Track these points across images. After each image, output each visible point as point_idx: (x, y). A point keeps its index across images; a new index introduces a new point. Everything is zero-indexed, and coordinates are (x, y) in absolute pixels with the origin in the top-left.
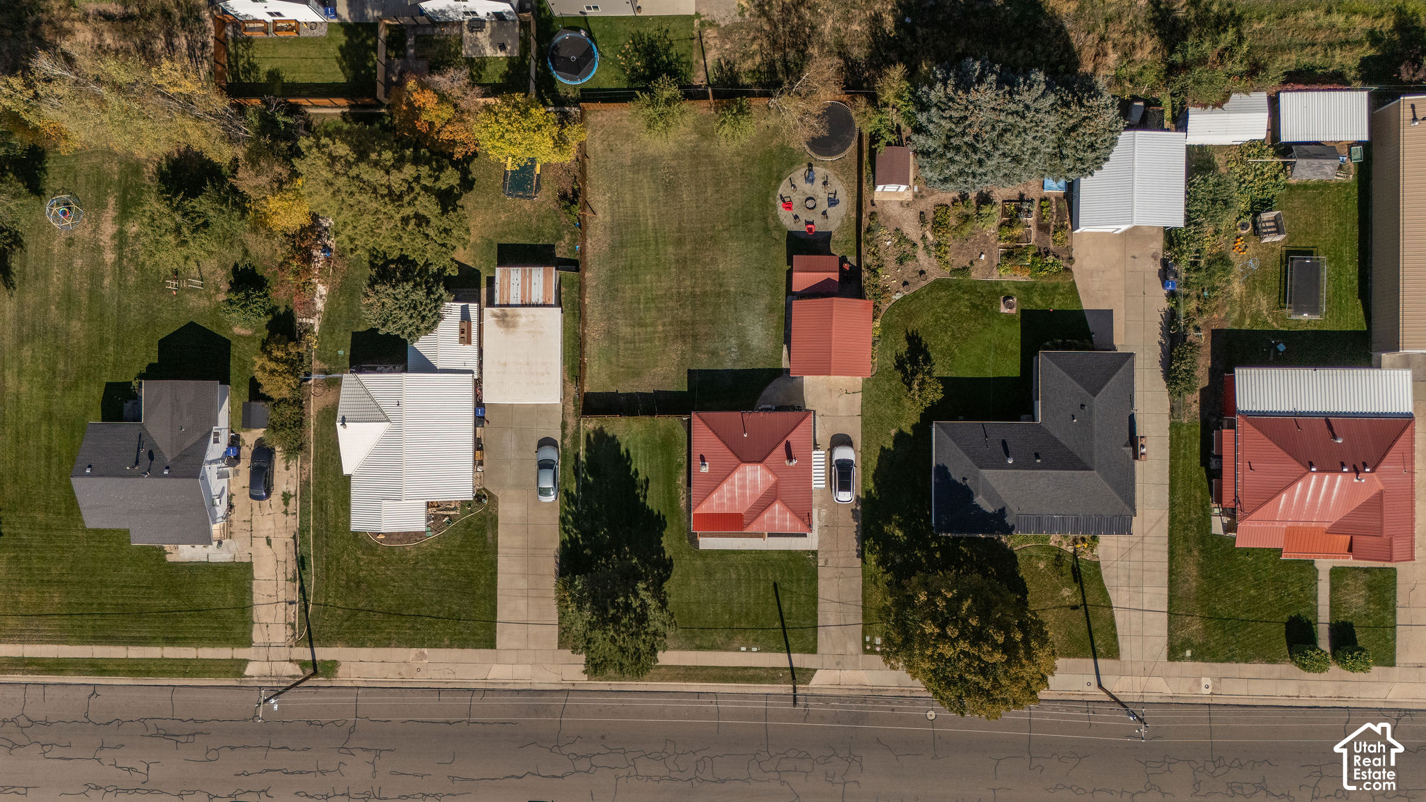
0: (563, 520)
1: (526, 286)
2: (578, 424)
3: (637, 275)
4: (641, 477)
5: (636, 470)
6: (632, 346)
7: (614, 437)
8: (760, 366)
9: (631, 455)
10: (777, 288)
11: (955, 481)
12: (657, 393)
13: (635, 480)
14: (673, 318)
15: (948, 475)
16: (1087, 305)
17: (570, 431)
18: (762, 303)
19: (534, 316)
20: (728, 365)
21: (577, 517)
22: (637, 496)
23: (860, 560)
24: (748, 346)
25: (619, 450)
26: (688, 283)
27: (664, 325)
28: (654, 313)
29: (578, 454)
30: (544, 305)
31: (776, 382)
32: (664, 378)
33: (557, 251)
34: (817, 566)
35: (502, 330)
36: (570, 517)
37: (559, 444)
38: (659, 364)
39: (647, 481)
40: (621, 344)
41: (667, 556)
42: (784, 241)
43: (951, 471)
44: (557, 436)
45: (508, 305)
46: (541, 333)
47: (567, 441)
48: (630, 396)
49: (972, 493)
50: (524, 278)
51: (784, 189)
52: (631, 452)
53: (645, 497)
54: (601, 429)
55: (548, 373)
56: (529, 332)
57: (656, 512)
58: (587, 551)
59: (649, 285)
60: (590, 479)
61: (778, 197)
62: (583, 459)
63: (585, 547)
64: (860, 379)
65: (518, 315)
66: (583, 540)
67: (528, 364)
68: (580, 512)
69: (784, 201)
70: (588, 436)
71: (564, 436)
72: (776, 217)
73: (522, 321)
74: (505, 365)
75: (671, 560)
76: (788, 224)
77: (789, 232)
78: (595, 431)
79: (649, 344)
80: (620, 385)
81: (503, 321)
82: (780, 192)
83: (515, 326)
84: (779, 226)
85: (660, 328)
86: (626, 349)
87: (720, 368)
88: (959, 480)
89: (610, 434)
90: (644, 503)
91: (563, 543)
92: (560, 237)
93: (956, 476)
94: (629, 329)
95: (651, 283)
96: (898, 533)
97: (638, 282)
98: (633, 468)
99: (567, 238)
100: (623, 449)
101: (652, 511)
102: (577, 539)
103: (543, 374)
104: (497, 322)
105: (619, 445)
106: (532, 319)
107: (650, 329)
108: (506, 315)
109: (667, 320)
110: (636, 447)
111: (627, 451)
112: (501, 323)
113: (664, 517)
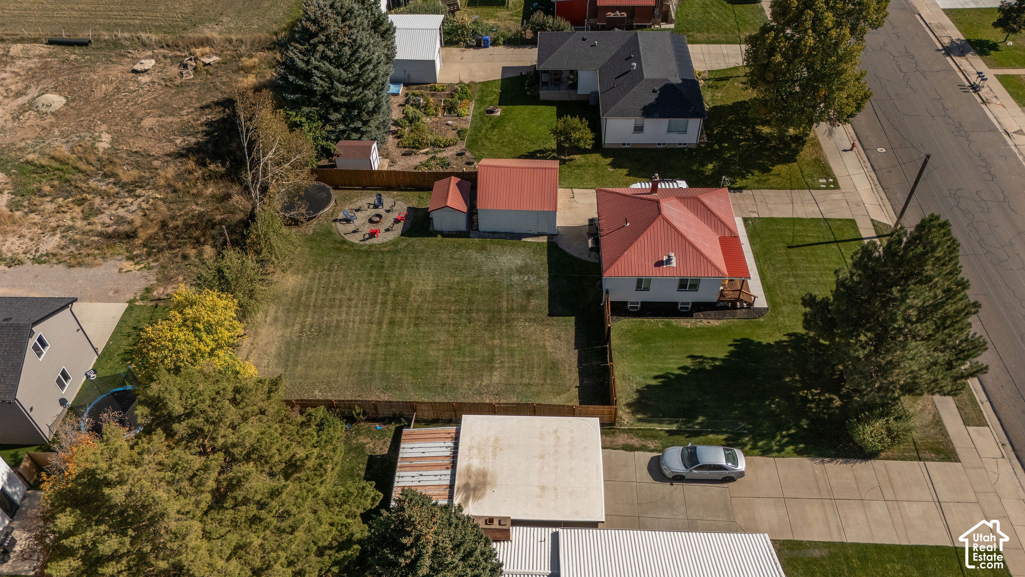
0: (765, 452)
1: (422, 464)
2: (624, 431)
3: (427, 364)
4: (688, 363)
5: (680, 368)
6: (517, 370)
7: (638, 391)
8: (545, 259)
9: (660, 373)
10: (461, 245)
11: (657, 99)
12: (577, 346)
13: (693, 370)
14: (486, 330)
15: (651, 105)
16: (498, 76)
17: (635, 442)
18: (475, 256)
19: (470, 449)
20: (545, 282)
21: (757, 436)
22: (715, 367)
23: (745, 192)
24: (522, 267)
25: (656, 386)
26: (444, 316)
27: (493, 338)
28: (477, 348)
29: (667, 431)
30: (456, 439)
31: (563, 245)
32: (559, 338)
33: (378, 452)
34: (759, 218)
35: (489, 491)
36: (760, 444)
37: (655, 454)
38: (541, 343)
39: (692, 357)
40: (514, 381)
41: (786, 338)
42: (411, 240)
43: (647, 103)
44: (645, 457)
45: (451, 486)
46: (497, 440)
47: (651, 444)
48: (583, 373)
49: (667, 84)
50: (413, 468)
51: (355, 239)
52: (656, 374)
53: (714, 359)
54: (629, 405)
55: (555, 432)
56: (495, 455)
57: (732, 348)
58: (804, 423)
59: (441, 352)
60: (700, 419)
61: (362, 243)
62: (674, 427)
63: (798, 426)
64: (560, 190)
65: (468, 469)
66: (789, 429)
67: (542, 457)
68: (750, 431)
69: (367, 239)
70: (640, 420)
71: (643, 448)
72: (384, 245)
73: (476, 464)
74: (543, 488)
75: (789, 335)
76: (393, 237)
77: (402, 235)
78: (634, 413)
79: (517, 353)
80: (568, 383)
81: (475, 489)
82: (357, 242)
83: (484, 474)
84: (394, 243)
85: (496, 342)
86: (522, 376)
87: (547, 289)
88: (656, 96)
89: (635, 396)
90: (722, 360)
91: (800, 453)
92: (360, 448)
93: (652, 98)
94: (495, 373)
95: (439, 350)
96: (710, 166)
97: (437, 363)
98: (679, 372)
99: (362, 440)
100: (654, 382)
101: (731, 353)
102: (788, 435)
103: (558, 438)
104: (476, 498)
105: (648, 386)
106: (475, 451)
107: (497, 352)
108: (466, 487)
109: (487, 335)
110: (649, 369)
111: (656, 377)
112: (478, 494)
113: (735, 340)
